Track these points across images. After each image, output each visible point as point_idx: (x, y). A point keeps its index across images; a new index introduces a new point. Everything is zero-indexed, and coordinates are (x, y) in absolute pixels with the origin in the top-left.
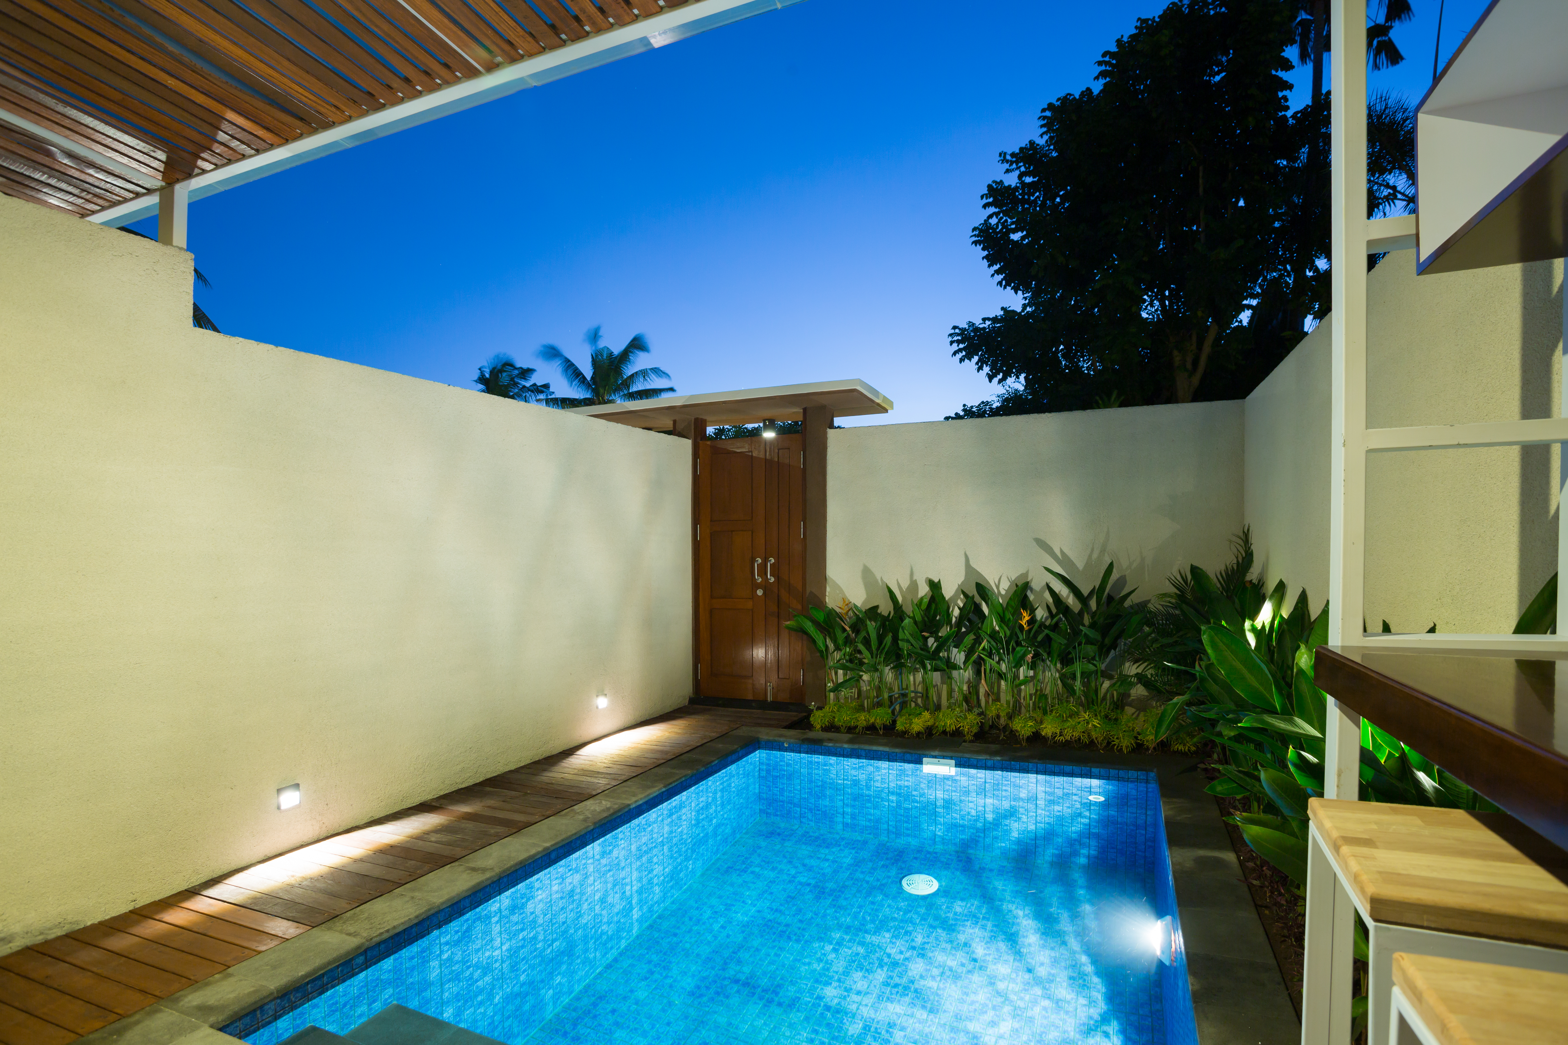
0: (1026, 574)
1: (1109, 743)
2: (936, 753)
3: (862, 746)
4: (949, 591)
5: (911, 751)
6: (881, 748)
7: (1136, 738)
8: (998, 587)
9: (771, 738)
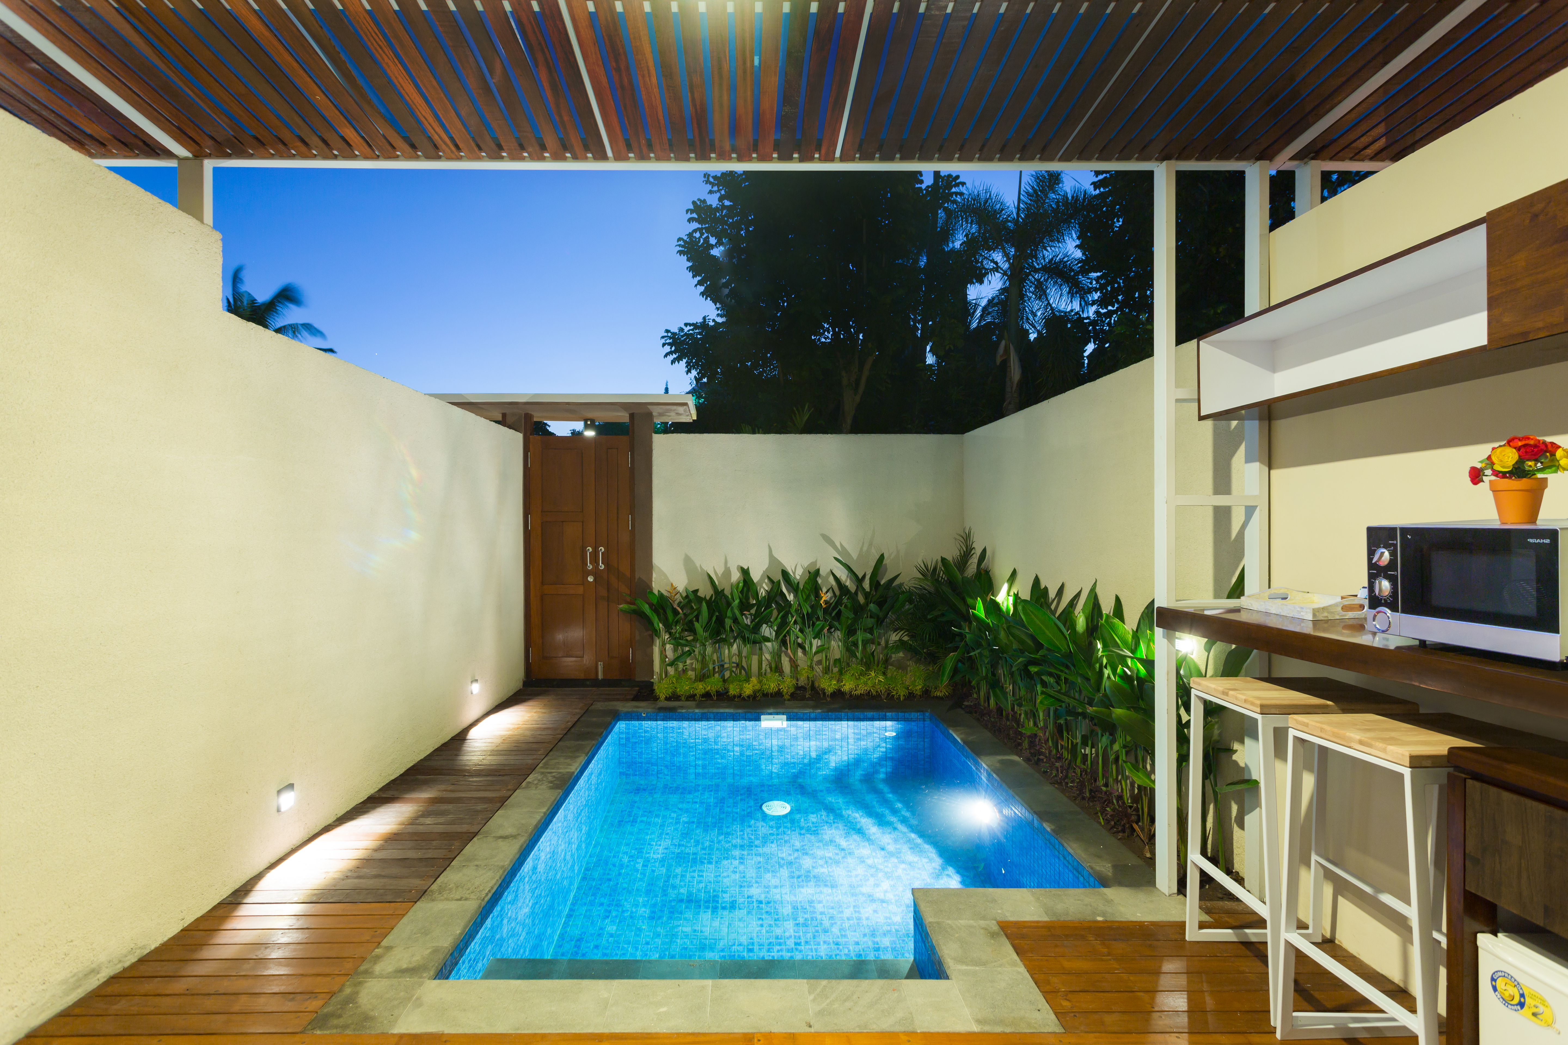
0: (815, 563)
1: (889, 694)
2: (771, 711)
3: (711, 710)
4: (756, 576)
5: (751, 711)
6: (727, 710)
7: (908, 689)
8: (794, 573)
9: (630, 710)
